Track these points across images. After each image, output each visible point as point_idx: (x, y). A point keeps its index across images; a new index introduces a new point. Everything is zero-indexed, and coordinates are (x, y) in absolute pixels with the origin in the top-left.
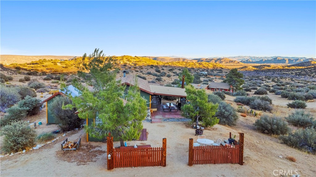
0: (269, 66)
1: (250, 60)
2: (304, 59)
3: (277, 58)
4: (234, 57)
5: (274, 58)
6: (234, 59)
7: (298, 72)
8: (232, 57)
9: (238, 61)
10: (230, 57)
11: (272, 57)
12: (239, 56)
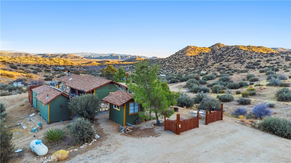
0: (108, 61)
1: (92, 56)
2: (131, 56)
3: (112, 55)
4: (78, 53)
5: (110, 54)
6: (78, 55)
7: (130, 66)
8: (75, 53)
9: (82, 57)
10: (74, 53)
11: (109, 54)
12: (82, 53)
